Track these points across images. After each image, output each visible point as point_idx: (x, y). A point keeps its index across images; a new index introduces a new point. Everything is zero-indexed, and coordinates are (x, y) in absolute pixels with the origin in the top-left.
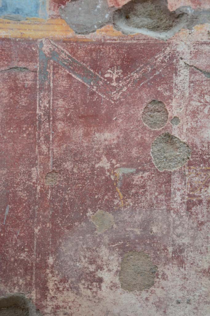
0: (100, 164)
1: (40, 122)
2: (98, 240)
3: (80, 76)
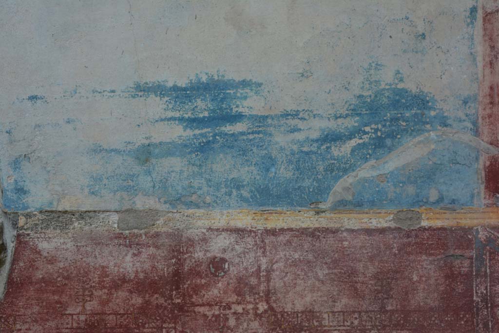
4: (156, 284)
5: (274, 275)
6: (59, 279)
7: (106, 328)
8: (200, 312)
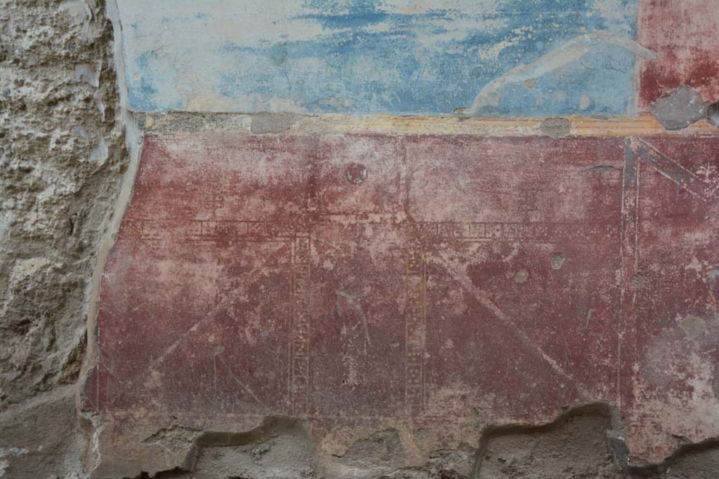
0: (691, 266)
1: (625, 221)
2: (688, 347)
3: (669, 173)
4: (290, 190)
5: (415, 184)
6: (188, 184)
7: (237, 236)
8: (335, 221)
